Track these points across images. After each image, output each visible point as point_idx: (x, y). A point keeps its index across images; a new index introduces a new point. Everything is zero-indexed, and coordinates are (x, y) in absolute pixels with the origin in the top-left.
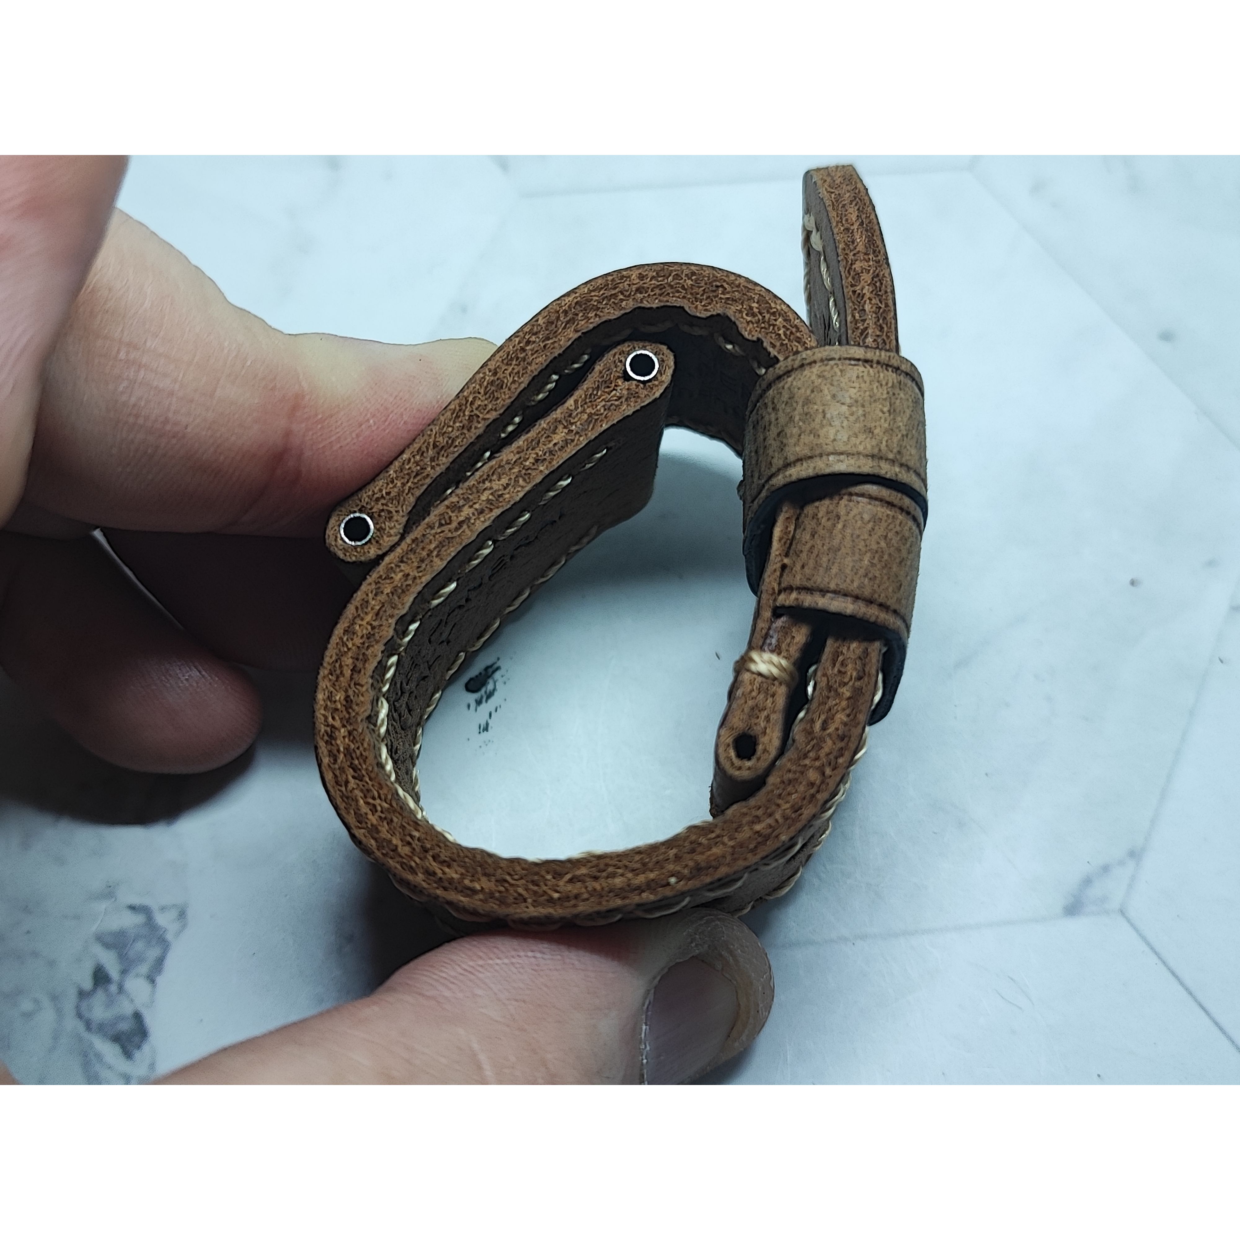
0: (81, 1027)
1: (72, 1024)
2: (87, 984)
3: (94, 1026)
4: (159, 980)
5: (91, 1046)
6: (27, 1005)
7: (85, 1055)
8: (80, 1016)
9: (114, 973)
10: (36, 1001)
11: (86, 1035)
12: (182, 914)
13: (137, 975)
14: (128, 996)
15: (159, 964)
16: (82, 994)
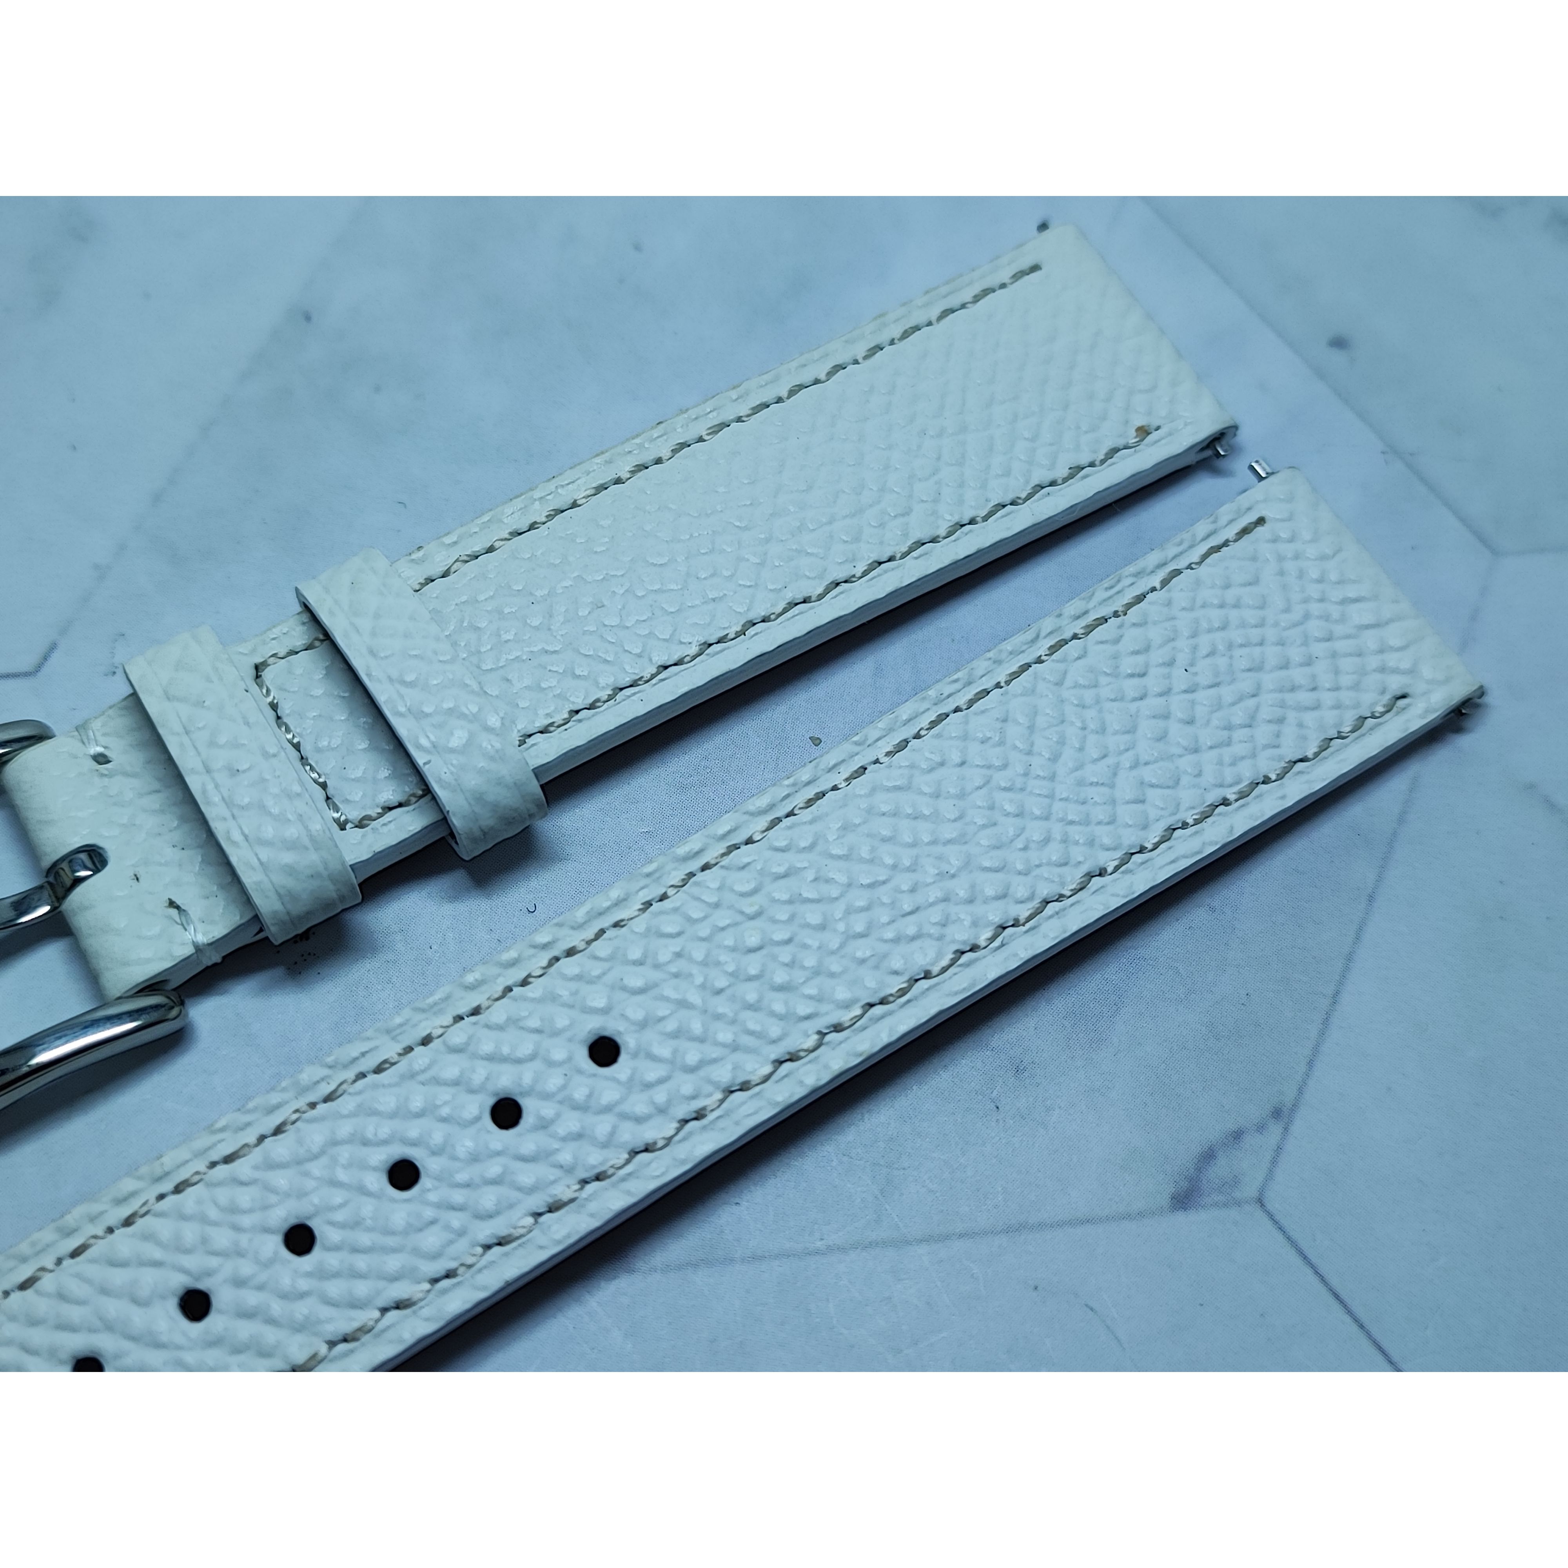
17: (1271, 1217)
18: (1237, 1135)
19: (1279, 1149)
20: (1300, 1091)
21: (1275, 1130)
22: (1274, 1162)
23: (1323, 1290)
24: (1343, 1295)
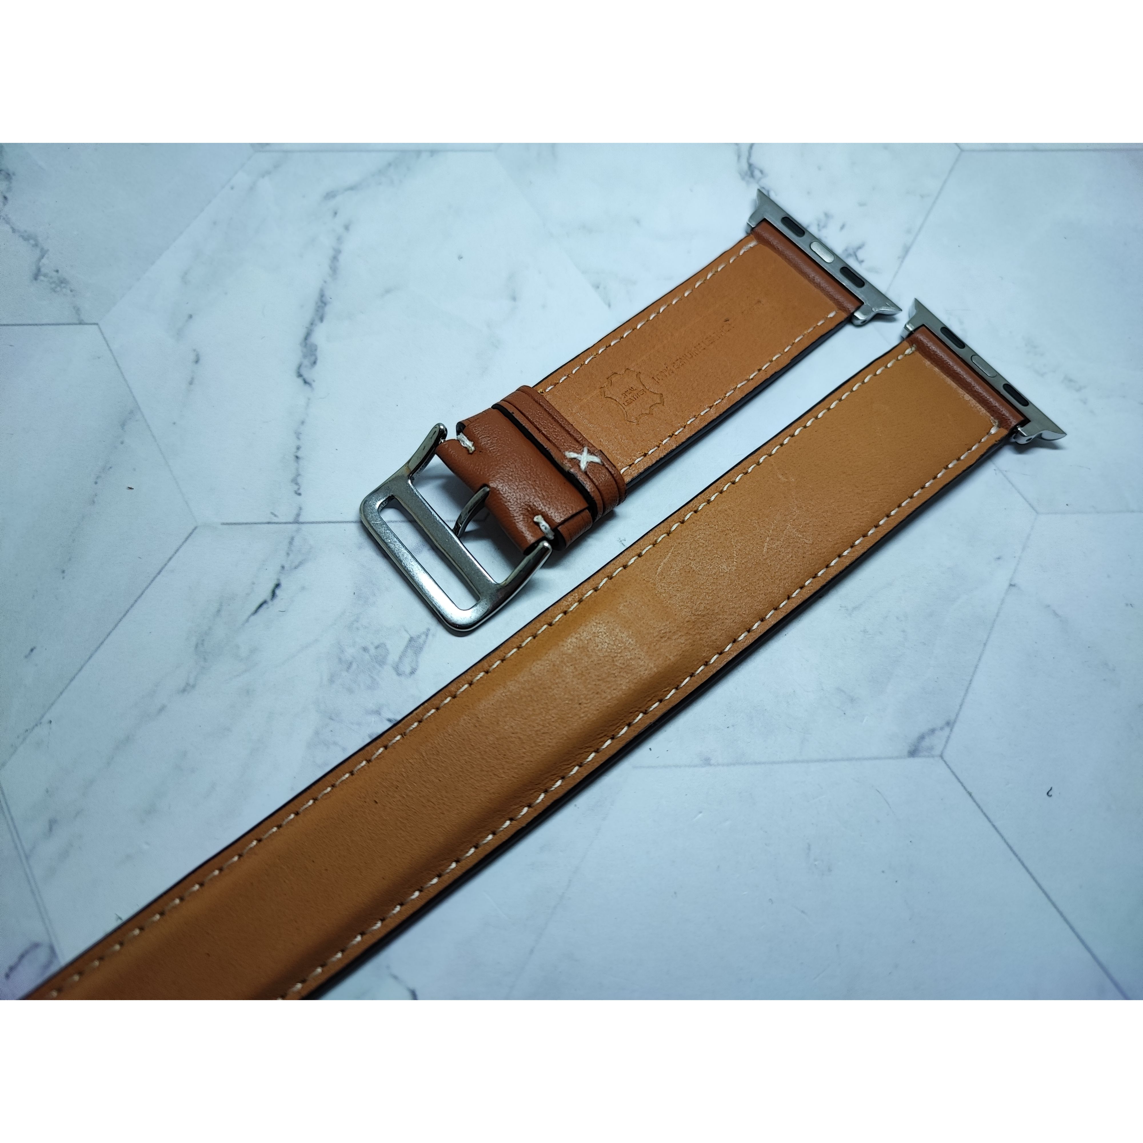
17: (945, 762)
18: (933, 731)
19: (949, 737)
20: (957, 715)
21: (947, 730)
22: (947, 742)
23: (965, 792)
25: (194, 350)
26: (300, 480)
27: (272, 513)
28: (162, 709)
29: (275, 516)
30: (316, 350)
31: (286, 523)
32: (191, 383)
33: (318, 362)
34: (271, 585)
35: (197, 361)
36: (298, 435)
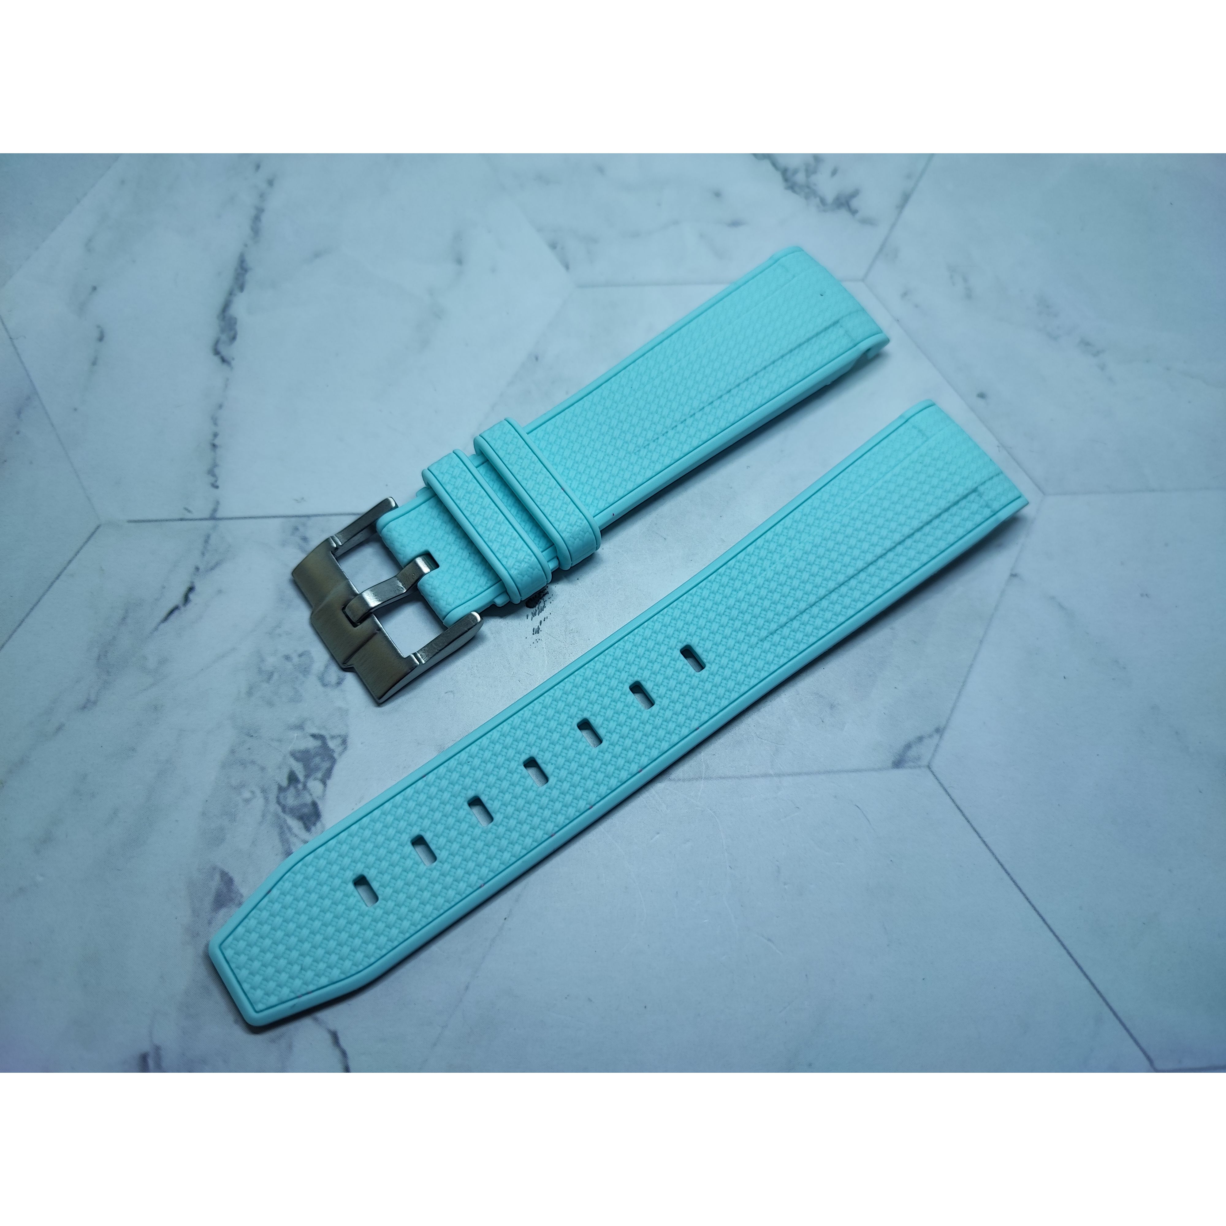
0: (279, 809)
1: (274, 807)
2: (285, 783)
3: (287, 809)
4: (329, 782)
5: (285, 820)
6: (247, 795)
7: (281, 827)
8: (279, 803)
9: (301, 777)
10: (253, 792)
11: (282, 814)
12: (344, 742)
13: (315, 779)
14: (309, 791)
15: (328, 773)
16: (281, 789)
17: (933, 773)
18: (920, 739)
19: (937, 746)
20: (948, 720)
21: (936, 737)
22: (935, 751)
23: (953, 805)
24: (962, 808)
25: (98, 327)
26: (217, 471)
27: (186, 509)
28: (60, 728)
29: (189, 511)
30: (235, 323)
31: (201, 519)
32: (94, 363)
33: (238, 337)
34: (183, 589)
35: (101, 338)
36: (215, 421)
